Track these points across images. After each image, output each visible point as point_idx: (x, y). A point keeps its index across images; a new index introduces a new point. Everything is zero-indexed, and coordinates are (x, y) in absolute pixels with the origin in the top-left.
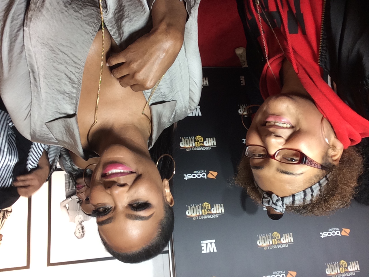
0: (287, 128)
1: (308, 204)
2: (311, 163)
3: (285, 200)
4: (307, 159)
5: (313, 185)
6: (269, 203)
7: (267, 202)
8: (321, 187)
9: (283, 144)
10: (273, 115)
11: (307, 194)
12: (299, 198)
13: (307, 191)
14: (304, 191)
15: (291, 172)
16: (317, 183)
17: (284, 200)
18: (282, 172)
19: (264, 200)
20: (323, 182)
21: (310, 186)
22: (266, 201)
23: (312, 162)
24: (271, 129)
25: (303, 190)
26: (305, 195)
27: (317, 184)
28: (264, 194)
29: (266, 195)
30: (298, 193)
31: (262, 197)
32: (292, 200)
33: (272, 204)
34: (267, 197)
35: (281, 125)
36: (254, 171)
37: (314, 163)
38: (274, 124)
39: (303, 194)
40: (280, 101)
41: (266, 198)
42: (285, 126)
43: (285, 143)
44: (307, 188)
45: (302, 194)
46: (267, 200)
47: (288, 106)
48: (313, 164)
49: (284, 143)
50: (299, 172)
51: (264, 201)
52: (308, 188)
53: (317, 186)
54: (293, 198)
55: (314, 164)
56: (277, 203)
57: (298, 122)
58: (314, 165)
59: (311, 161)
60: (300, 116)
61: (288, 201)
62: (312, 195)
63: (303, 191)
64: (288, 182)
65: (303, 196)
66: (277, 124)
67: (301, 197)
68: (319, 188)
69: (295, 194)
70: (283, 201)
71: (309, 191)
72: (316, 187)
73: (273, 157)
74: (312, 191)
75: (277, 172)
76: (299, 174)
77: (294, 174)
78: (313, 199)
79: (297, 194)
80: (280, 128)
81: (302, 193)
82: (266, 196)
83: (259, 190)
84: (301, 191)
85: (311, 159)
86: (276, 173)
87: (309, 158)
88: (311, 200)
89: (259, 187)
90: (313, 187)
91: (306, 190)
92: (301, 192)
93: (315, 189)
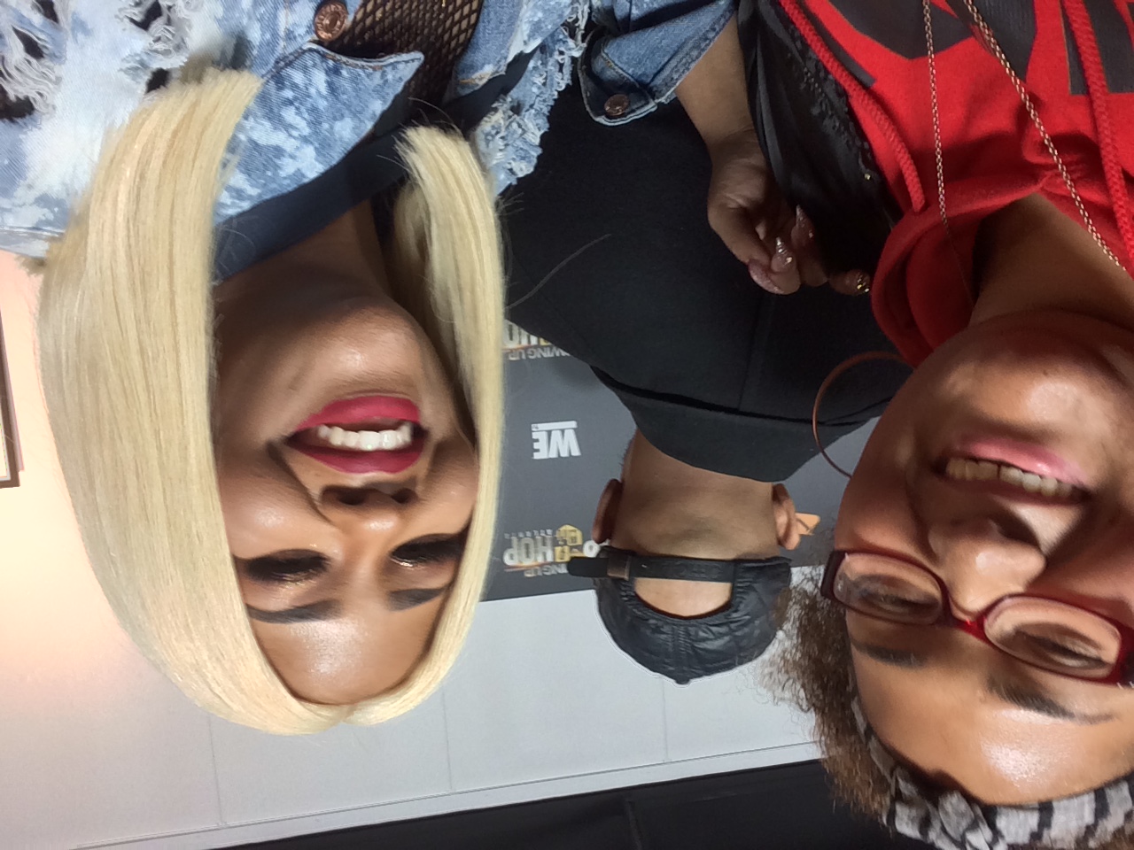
6: (924, 824)
7: (918, 821)
12: (1069, 821)
13: (1112, 794)
17: (998, 822)
19: (902, 811)
22: (911, 817)
25: (1096, 786)
26: (1101, 810)
30: (1067, 798)
33: (937, 836)
34: (919, 798)
35: (1032, 481)
36: (866, 663)
38: (1000, 470)
44: (1111, 778)
45: (1086, 804)
46: (913, 812)
51: (900, 813)
52: (1116, 782)
54: (1040, 818)
62: (1129, 814)
65: (1089, 818)
67: (1082, 817)
71: (1121, 797)
76: (1094, 719)
79: (1063, 802)
84: (1082, 793)
91: (1107, 791)
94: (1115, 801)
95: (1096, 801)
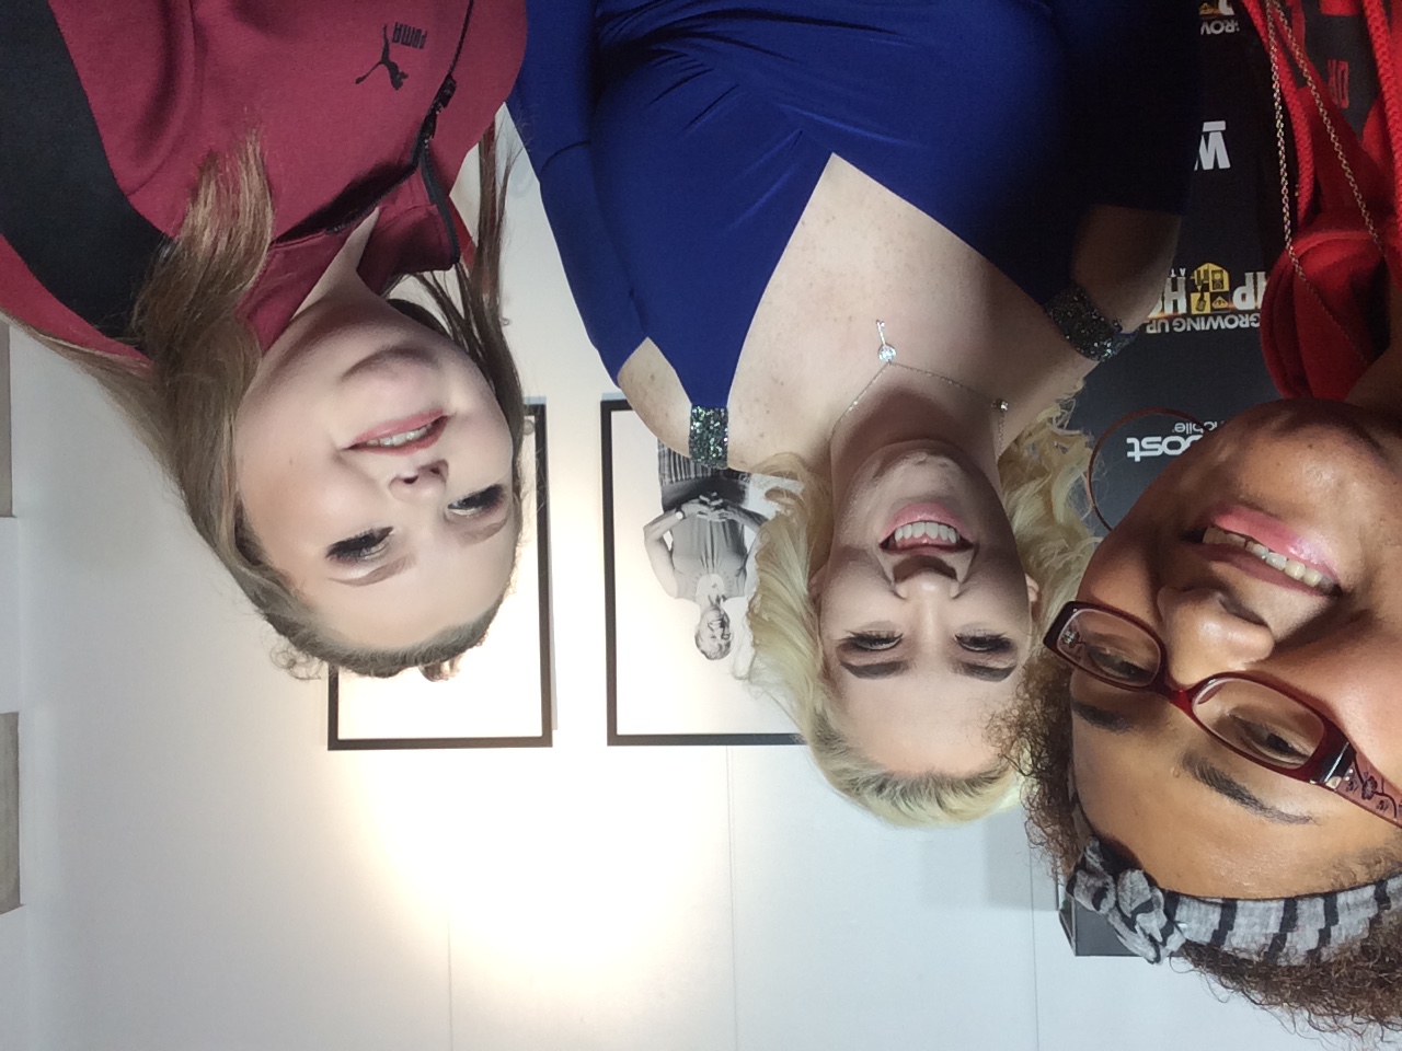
0: (1300, 585)
1: (1290, 968)
2: (1369, 788)
3: (1182, 913)
4: (1353, 764)
5: (1344, 890)
6: (1098, 897)
7: (1093, 891)
8: (1381, 909)
9: (1253, 659)
10: (1253, 506)
11: (1299, 923)
12: (1255, 924)
13: (1303, 909)
14: (1291, 905)
15: (1255, 793)
16: (1366, 885)
17: (1178, 911)
18: (1206, 781)
19: (1082, 878)
21: (1326, 891)
22: (1088, 888)
23: (1375, 785)
24: (1220, 569)
25: (1287, 895)
27: (1369, 891)
28: (1089, 852)
29: (1094, 856)
32: (1217, 928)
33: (1110, 910)
34: (1101, 869)
35: (1277, 560)
36: (1081, 728)
37: (1382, 794)
38: (1246, 544)
39: (1281, 914)
40: (1310, 446)
41: (1091, 872)
42: (1297, 571)
43: (1267, 655)
44: (1307, 891)
45: (1273, 912)
46: (1092, 882)
47: (1341, 484)
48: (1378, 798)
49: (1262, 658)
51: (1079, 880)
52: (1312, 896)
53: (1365, 903)
54: (1222, 915)
55: (1383, 798)
56: (1139, 917)
57: (1370, 576)
58: (1382, 802)
59: (1372, 778)
60: (1389, 554)
61: (1197, 924)
62: (1324, 936)
63: (1282, 903)
64: (1224, 840)
66: (1260, 550)
67: (1267, 927)
68: (1371, 912)
70: (1170, 914)
71: (1311, 916)
72: (1356, 905)
73: (1186, 697)
75: (1184, 772)
76: (1289, 818)
77: (1262, 808)
78: (1324, 952)
80: (1266, 579)
81: (1278, 910)
82: (1094, 860)
84: (1271, 900)
85: (1373, 768)
87: (1365, 761)
88: (1313, 954)
89: (1079, 802)
90: (1342, 899)
91: (1299, 902)
92: (1274, 904)
93: (1346, 912)
94: (1306, 915)
95: (1285, 910)
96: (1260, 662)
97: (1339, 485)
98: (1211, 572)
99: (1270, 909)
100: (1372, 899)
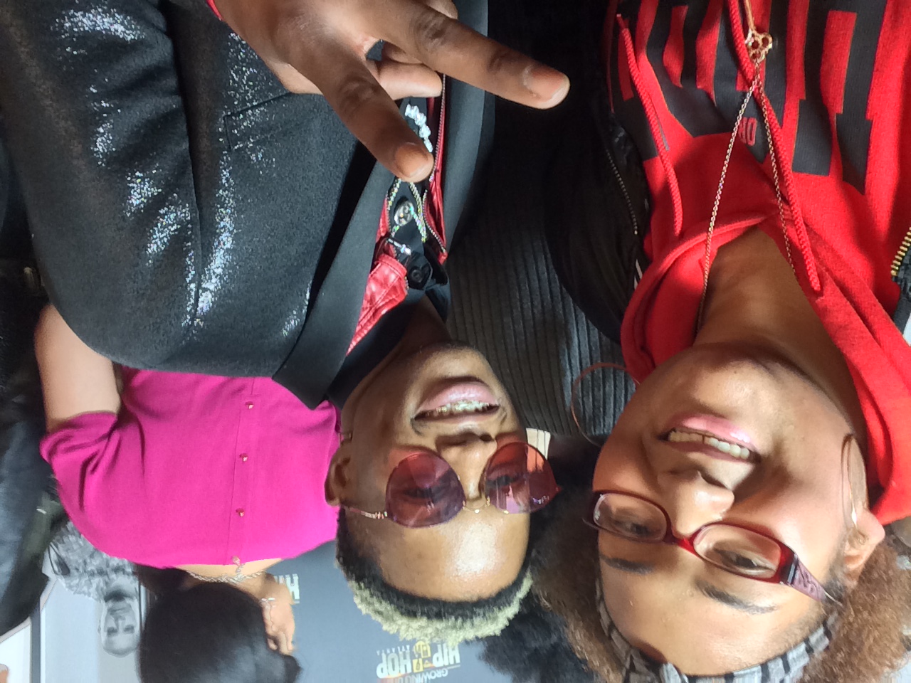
0: (740, 459)
2: (806, 581)
4: (798, 569)
5: (790, 649)
8: (809, 658)
9: (724, 510)
14: (764, 667)
15: (740, 598)
16: (801, 643)
18: (710, 595)
20: (818, 641)
21: (781, 652)
23: (808, 577)
24: (696, 456)
25: (761, 661)
27: (803, 646)
28: (636, 659)
30: (744, 669)
31: (627, 665)
35: (724, 446)
37: (811, 582)
39: (760, 674)
40: (735, 372)
42: (736, 451)
43: (732, 503)
44: (771, 656)
45: (756, 674)
48: (809, 586)
49: (729, 508)
50: (764, 602)
52: (775, 658)
53: (802, 655)
55: (811, 585)
57: (778, 448)
58: (811, 588)
59: (806, 575)
60: (788, 431)
63: (760, 667)
68: (805, 660)
69: (735, 673)
71: (776, 668)
72: (798, 657)
73: (689, 543)
74: (787, 668)
75: (695, 592)
76: (763, 610)
77: (746, 607)
79: (742, 672)
80: (722, 459)
81: (758, 672)
83: (614, 635)
84: (753, 666)
85: (805, 568)
86: (692, 596)
90: (791, 656)
91: (769, 664)
92: (755, 669)
93: (794, 664)
94: (774, 671)
95: (762, 671)
96: (728, 511)
97: (754, 393)
98: (688, 459)
99: (754, 672)
100: (805, 652)
